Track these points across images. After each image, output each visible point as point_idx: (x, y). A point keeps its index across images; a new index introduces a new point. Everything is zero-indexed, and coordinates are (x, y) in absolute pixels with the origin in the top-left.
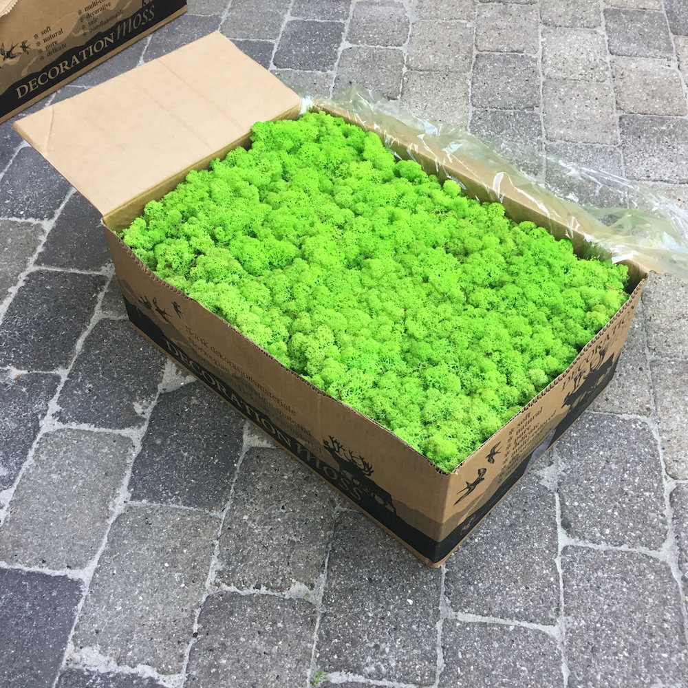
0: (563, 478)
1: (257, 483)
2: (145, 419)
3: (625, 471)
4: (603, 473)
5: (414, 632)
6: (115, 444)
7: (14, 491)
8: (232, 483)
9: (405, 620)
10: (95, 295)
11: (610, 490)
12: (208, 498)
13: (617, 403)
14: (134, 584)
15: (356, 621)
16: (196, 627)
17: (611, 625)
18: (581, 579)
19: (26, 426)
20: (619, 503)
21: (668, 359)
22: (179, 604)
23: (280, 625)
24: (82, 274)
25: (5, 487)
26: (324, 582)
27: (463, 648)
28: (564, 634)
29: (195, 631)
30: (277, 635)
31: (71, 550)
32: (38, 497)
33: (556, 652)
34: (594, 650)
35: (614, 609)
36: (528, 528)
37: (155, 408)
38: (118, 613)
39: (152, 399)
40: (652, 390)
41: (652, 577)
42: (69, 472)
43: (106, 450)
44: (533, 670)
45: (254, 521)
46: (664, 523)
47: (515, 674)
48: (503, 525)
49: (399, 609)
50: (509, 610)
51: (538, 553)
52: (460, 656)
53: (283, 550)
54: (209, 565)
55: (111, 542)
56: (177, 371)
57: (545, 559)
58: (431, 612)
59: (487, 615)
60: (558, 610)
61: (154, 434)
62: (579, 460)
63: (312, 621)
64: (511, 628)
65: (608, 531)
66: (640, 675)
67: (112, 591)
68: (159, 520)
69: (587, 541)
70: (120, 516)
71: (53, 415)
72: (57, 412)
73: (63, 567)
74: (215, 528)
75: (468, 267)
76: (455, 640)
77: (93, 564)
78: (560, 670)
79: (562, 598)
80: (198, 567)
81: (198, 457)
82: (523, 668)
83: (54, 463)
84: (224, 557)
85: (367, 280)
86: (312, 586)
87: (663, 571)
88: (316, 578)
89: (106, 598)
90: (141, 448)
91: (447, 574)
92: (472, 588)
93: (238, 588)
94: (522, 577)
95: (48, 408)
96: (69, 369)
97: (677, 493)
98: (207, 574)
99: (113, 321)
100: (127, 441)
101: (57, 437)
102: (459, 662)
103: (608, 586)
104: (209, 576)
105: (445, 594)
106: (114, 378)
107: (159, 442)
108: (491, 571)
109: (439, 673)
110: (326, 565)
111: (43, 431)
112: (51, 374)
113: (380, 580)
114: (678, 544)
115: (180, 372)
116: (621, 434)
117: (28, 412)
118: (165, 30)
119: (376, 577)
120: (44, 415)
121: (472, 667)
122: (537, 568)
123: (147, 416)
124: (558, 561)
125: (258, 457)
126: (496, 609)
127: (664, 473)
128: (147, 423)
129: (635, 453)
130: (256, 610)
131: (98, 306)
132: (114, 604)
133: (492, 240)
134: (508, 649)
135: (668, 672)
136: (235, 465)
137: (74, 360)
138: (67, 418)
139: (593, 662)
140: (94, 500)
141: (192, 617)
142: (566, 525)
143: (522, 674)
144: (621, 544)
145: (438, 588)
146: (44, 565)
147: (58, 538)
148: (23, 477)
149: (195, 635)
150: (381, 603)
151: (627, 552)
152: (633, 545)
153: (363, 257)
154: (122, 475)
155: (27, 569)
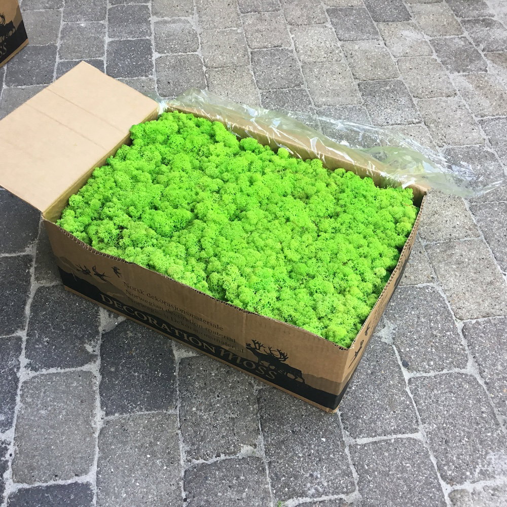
0: (394, 334)
1: (194, 383)
2: (97, 355)
3: (430, 321)
4: (418, 326)
5: (332, 459)
6: (81, 378)
7: (14, 430)
8: (176, 387)
9: (325, 453)
10: (27, 271)
11: (425, 336)
12: (162, 401)
13: (412, 278)
14: (129, 476)
15: (293, 462)
16: (184, 495)
17: (452, 423)
18: (425, 398)
19: (7, 379)
20: (433, 343)
21: (435, 243)
22: (167, 481)
23: (242, 478)
24: (12, 257)
25: (7, 428)
26: (262, 441)
27: (367, 461)
28: (426, 436)
29: (184, 497)
30: (242, 485)
31: (73, 462)
32: (35, 430)
33: (424, 449)
34: (446, 442)
35: (451, 412)
36: (383, 372)
37: (102, 346)
38: (125, 499)
39: (98, 340)
40: (431, 265)
41: (467, 387)
42: (52, 407)
43: (75, 384)
44: (414, 464)
45: (201, 410)
46: (464, 350)
47: (404, 470)
48: (367, 374)
49: (318, 447)
50: (388, 429)
51: (394, 387)
52: (367, 468)
53: (228, 425)
54: (179, 449)
55: (102, 450)
56: (110, 315)
57: (399, 390)
58: (339, 443)
59: (375, 436)
60: (417, 421)
61: (107, 365)
62: (401, 320)
63: (263, 469)
64: (393, 441)
65: (432, 363)
66: (479, 451)
67: (115, 484)
68: (132, 425)
69: (422, 373)
70: (102, 430)
71: (25, 367)
72: (28, 364)
73: (72, 477)
74: (175, 422)
75: (312, 206)
76: (360, 458)
77: (94, 469)
78: (431, 460)
79: (417, 413)
80: (172, 452)
81: (146, 374)
82: (408, 465)
83: (39, 402)
84: (188, 440)
85: (248, 227)
86: (255, 445)
87: (472, 381)
88: (256, 439)
89: (112, 490)
90: (101, 377)
91: (341, 415)
92: (360, 421)
93: (205, 460)
94: (389, 405)
95: (20, 362)
96: (26, 330)
97: (466, 329)
98: (180, 455)
99: (48, 288)
100: (88, 374)
101: (34, 382)
102: (367, 472)
103: (443, 399)
104: (182, 457)
105: (344, 429)
106: (63, 330)
107: (113, 370)
108: (368, 406)
109: (356, 482)
110: (260, 429)
111: (22, 380)
112: (13, 337)
113: (300, 430)
114: (476, 362)
115: (112, 316)
116: (421, 298)
117: (5, 369)
118: (16, 60)
119: (297, 429)
120: (18, 368)
121: (376, 473)
122: (397, 397)
123: (98, 352)
124: (407, 389)
125: (189, 364)
126: (379, 431)
127: (454, 318)
128: (99, 358)
129: (433, 309)
130: (222, 472)
131: (32, 278)
132: (119, 493)
133: (321, 185)
134: (395, 454)
135: (494, 444)
136: (175, 374)
137: (28, 323)
138: (37, 367)
139: (449, 449)
140: (79, 423)
141: (179, 488)
142: (405, 365)
143: (408, 469)
144: (442, 370)
145: (339, 426)
146: (57, 478)
147: (61, 456)
148: (18, 417)
149: (185, 500)
150: (305, 445)
151: (447, 374)
152: (450, 368)
153: (239, 211)
154: (94, 400)
155: (45, 485)
